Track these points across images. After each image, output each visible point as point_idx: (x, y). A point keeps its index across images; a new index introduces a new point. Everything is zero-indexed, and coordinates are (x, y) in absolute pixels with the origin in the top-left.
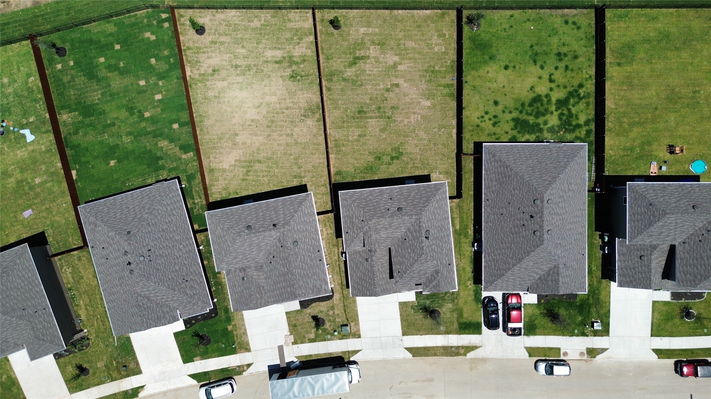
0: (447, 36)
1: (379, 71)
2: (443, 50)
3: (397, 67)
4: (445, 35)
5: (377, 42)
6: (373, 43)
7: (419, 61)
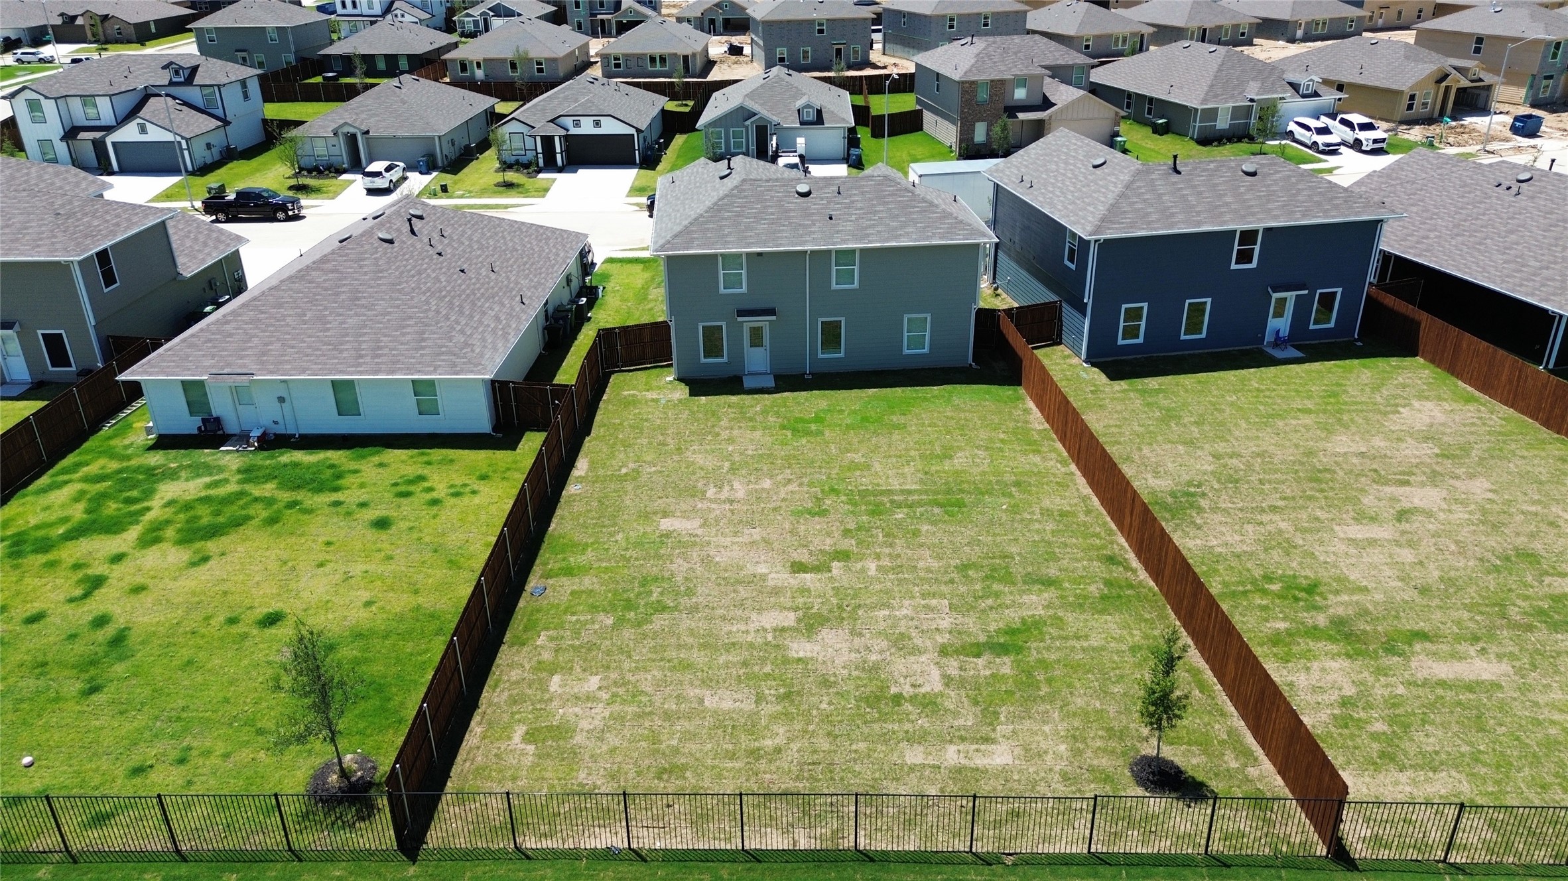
0: (520, 731)
1: (888, 606)
2: (556, 679)
3: (799, 620)
4: (529, 737)
5: (908, 707)
6: (929, 704)
7: (690, 640)
